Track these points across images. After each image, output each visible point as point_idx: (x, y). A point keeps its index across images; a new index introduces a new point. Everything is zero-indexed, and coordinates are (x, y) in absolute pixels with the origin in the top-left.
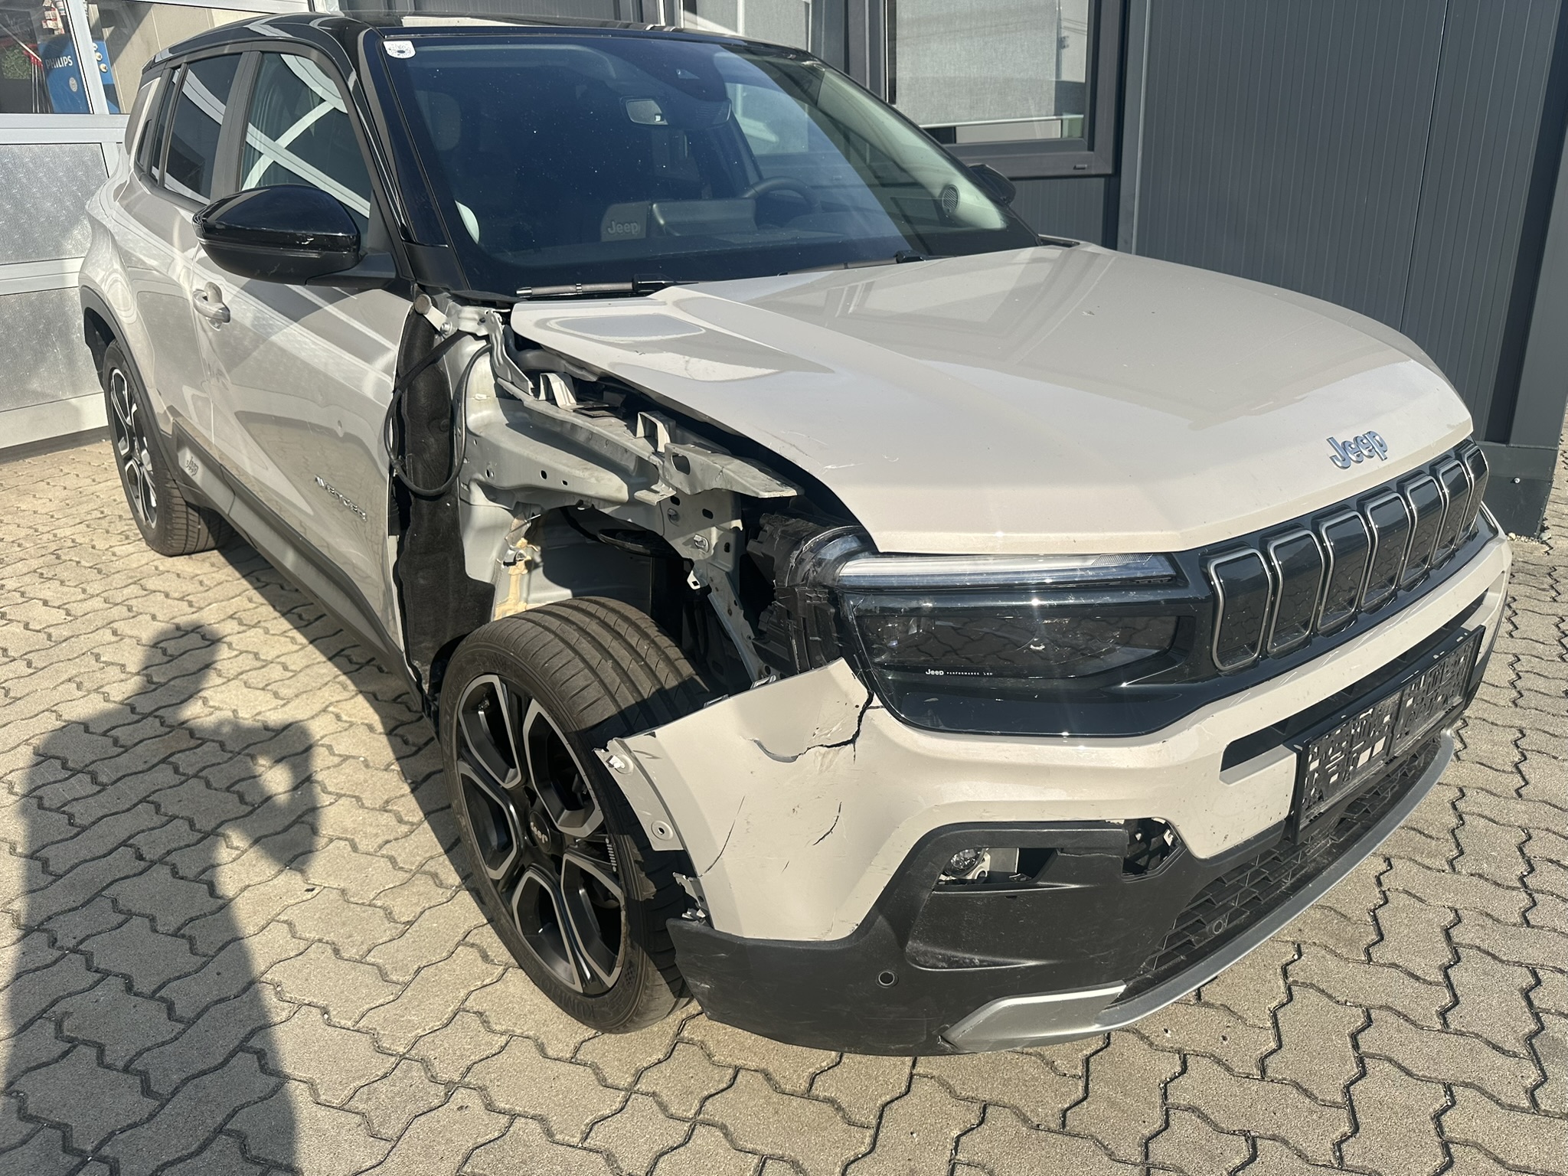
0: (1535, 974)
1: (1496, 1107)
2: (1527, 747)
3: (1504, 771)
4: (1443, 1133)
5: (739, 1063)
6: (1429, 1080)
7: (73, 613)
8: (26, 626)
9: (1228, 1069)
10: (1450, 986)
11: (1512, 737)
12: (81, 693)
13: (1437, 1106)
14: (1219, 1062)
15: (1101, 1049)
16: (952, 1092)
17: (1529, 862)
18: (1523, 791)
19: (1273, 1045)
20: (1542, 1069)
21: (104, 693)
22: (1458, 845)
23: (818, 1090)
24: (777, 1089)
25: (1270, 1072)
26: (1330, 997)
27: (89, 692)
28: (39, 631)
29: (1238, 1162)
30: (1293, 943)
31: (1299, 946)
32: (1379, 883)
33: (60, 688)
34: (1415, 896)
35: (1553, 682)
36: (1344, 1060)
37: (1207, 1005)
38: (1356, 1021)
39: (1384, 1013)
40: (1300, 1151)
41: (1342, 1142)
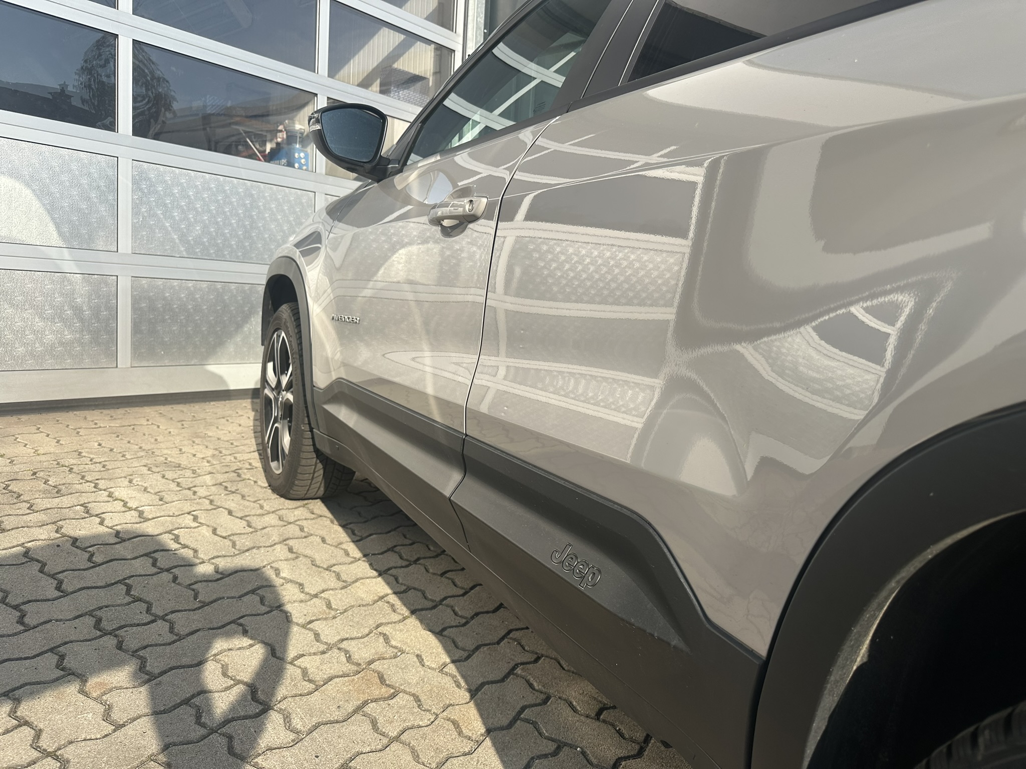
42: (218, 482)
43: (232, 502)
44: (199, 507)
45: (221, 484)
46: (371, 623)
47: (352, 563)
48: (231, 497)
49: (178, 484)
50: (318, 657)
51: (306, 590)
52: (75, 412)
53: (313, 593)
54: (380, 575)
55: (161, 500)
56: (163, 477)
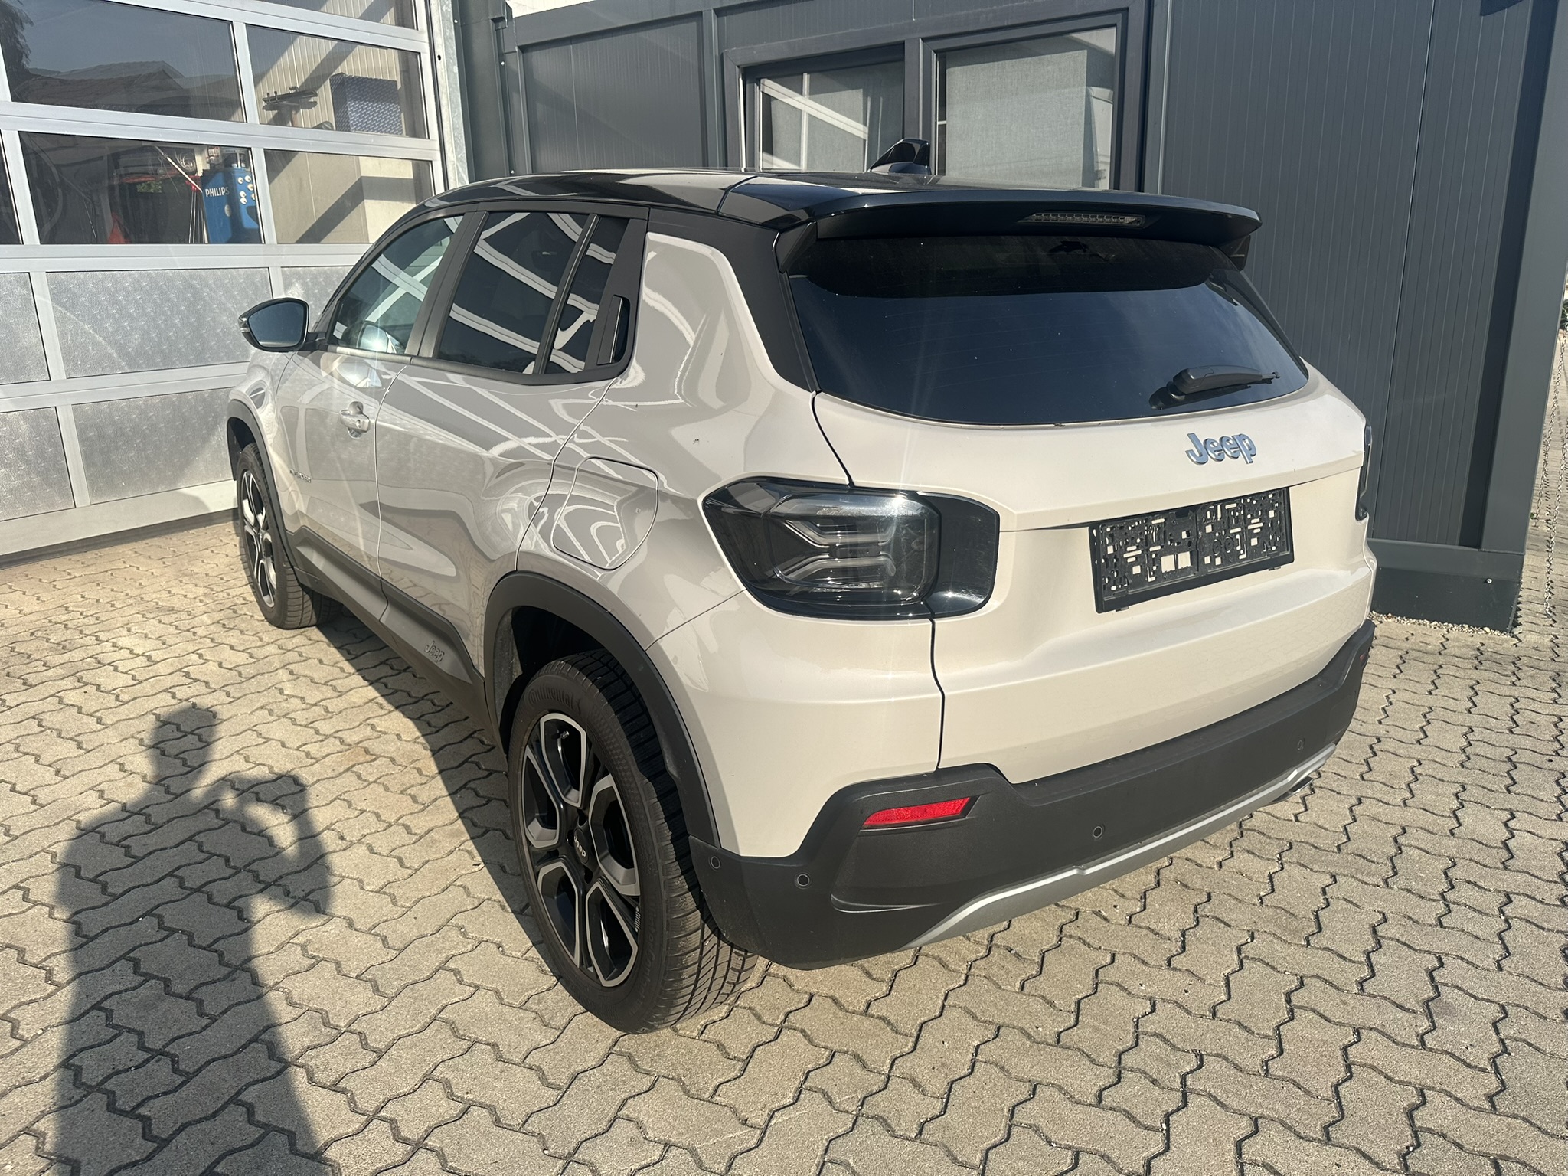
0: (1440, 960)
1: (1392, 1044)
2: (1466, 798)
3: (1442, 816)
4: (1348, 1058)
5: (813, 991)
6: (1343, 1024)
7: (255, 656)
8: (220, 665)
9: (1188, 1012)
10: (1370, 965)
11: (1455, 791)
12: (272, 718)
13: (1346, 1042)
14: (1180, 1006)
15: (1090, 995)
16: (974, 1017)
17: (1451, 883)
18: (1456, 831)
19: (1224, 997)
20: (1433, 1022)
21: (291, 719)
22: (1394, 867)
23: (873, 1010)
24: (842, 1008)
25: (1219, 1014)
26: (1273, 968)
27: (279, 717)
28: (231, 669)
29: (1188, 1069)
30: (1249, 931)
31: (1253, 933)
32: (1324, 892)
33: (256, 713)
34: (1352, 903)
35: (1498, 750)
36: (1277, 1009)
37: (1175, 969)
38: (1291, 984)
39: (1313, 980)
40: (1237, 1065)
41: (1269, 1060)
42: (215, 620)
43: (233, 638)
44: (202, 646)
45: (218, 622)
46: (362, 718)
47: (346, 677)
48: (230, 633)
49: (177, 627)
50: (318, 744)
51: (307, 701)
52: (41, 563)
53: (312, 702)
54: (370, 684)
55: (164, 643)
56: (160, 622)
